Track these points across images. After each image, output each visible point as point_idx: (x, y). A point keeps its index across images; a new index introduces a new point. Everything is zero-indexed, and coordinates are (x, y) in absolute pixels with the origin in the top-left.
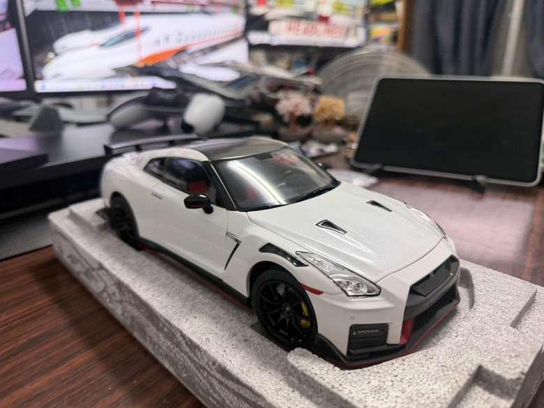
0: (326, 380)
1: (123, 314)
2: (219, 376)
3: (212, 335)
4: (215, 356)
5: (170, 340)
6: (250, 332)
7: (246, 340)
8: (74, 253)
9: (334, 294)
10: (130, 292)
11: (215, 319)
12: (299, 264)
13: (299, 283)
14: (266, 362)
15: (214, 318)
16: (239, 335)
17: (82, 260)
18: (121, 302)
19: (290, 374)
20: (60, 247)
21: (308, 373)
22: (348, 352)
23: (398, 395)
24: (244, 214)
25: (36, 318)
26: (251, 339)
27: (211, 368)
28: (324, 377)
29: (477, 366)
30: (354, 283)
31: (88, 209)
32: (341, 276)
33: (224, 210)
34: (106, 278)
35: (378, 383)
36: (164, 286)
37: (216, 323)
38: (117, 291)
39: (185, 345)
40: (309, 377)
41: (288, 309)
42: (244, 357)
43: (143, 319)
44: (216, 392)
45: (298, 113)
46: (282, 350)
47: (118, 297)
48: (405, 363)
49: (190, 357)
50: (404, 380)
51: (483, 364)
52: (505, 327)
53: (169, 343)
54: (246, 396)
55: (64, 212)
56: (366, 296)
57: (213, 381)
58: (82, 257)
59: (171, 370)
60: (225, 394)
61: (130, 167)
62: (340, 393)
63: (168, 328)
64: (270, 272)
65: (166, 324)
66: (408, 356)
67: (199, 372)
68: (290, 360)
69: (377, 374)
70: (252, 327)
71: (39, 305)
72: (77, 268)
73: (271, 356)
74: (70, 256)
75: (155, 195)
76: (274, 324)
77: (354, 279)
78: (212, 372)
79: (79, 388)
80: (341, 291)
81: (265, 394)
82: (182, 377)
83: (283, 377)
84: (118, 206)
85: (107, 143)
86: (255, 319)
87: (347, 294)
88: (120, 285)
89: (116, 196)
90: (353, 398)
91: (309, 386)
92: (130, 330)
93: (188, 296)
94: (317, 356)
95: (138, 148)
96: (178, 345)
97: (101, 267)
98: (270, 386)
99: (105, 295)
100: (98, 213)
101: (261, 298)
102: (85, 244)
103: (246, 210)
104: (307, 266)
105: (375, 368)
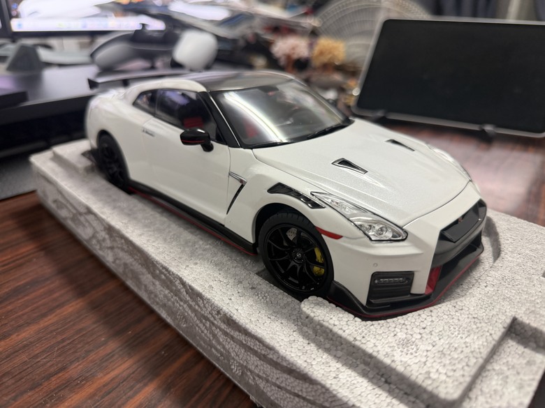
0: (347, 332)
1: (114, 262)
2: (223, 326)
3: (215, 282)
4: (219, 305)
5: (168, 287)
6: (257, 280)
7: (253, 288)
8: (60, 199)
9: (356, 239)
10: (123, 237)
11: (218, 265)
12: (315, 205)
13: (314, 226)
14: (277, 311)
15: (216, 265)
16: (246, 283)
17: (68, 205)
18: (112, 248)
19: (304, 324)
20: (44, 192)
21: (326, 324)
22: (368, 302)
23: (429, 349)
24: (249, 151)
25: (20, 266)
26: (259, 287)
27: (214, 318)
28: (344, 329)
29: (512, 318)
30: (377, 227)
31: (73, 150)
32: (362, 219)
33: (226, 147)
34: (95, 223)
35: (405, 336)
36: (159, 231)
37: (219, 270)
38: (107, 236)
39: (185, 293)
40: (327, 328)
41: (299, 255)
42: (251, 306)
43: (137, 267)
44: (220, 343)
45: (295, 57)
46: (294, 299)
47: (108, 243)
48: (433, 314)
49: (190, 307)
50: (433, 333)
51: (517, 316)
52: (537, 278)
53: (167, 292)
54: (256, 349)
55: (47, 154)
56: (390, 240)
57: (217, 331)
58: (68, 201)
59: (169, 320)
60: (231, 346)
62: (363, 347)
63: (165, 275)
64: (280, 215)
65: (164, 271)
66: (435, 307)
67: (201, 322)
68: (304, 309)
69: (404, 326)
70: (258, 274)
71: (24, 252)
72: (63, 214)
73: (282, 305)
74: (55, 201)
75: (147, 132)
76: (283, 272)
77: (377, 222)
78: (216, 322)
79: (69, 339)
80: (363, 235)
82: (182, 328)
83: (296, 327)
84: (106, 145)
86: (261, 266)
87: (370, 239)
88: (110, 229)
89: (104, 135)
90: (378, 351)
91: (327, 338)
92: (123, 278)
93: (187, 242)
94: (334, 306)
95: (125, 83)
96: (177, 293)
97: (89, 211)
98: (283, 337)
99: (94, 242)
100: (84, 154)
101: (268, 243)
103: (252, 147)
104: (324, 207)
105: (400, 319)
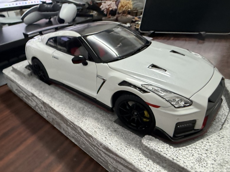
0: (169, 155)
1: (47, 117)
2: (104, 150)
3: (97, 129)
4: (101, 141)
5: (74, 131)
6: (116, 126)
7: (115, 131)
8: (18, 88)
9: (167, 107)
10: (50, 107)
11: (97, 119)
12: (145, 92)
13: (145, 102)
14: (129, 142)
16: (111, 128)
17: (23, 92)
18: (46, 111)
19: (144, 150)
20: (11, 85)
21: (156, 151)
22: (174, 135)
23: (213, 163)
24: (106, 64)
26: (118, 130)
27: (99, 146)
28: (166, 153)
30: (177, 100)
31: (21, 66)
33: (94, 63)
34: (36, 100)
35: (198, 156)
37: (98, 122)
38: (43, 106)
39: (83, 134)
40: (157, 153)
41: (136, 113)
42: (117, 141)
43: (58, 120)
44: (102, 157)
46: (136, 135)
47: (44, 109)
48: (209, 141)
49: (86, 140)
53: (74, 132)
57: (100, 152)
58: (22, 90)
59: (76, 143)
60: (107, 158)
61: (38, 43)
62: (178, 163)
63: (72, 125)
67: (92, 147)
68: (144, 143)
70: (115, 122)
72: (21, 95)
73: (131, 139)
74: (17, 90)
75: (55, 57)
76: (128, 120)
77: (177, 98)
78: (100, 148)
80: (171, 105)
81: (133, 162)
82: (83, 147)
83: (140, 151)
84: (36, 64)
85: (24, 32)
86: (116, 117)
87: (175, 107)
88: (44, 103)
89: (34, 59)
90: (187, 166)
91: (157, 157)
92: (52, 123)
93: (80, 108)
94: (158, 140)
95: (41, 33)
97: (33, 95)
98: (135, 157)
99: (37, 108)
100: (26, 67)
102: (23, 84)
103: (107, 62)
104: (149, 92)
